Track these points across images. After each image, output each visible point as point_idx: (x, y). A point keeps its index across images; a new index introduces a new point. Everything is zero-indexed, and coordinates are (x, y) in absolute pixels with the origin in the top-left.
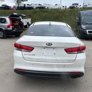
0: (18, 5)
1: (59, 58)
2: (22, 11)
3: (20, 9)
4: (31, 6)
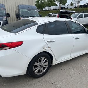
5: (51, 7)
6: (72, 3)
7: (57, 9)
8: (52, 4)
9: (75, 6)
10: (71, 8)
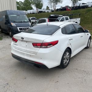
0: (74, 5)
1: (28, 50)
2: (76, 10)
3: (74, 9)
4: (86, 5)
5: (28, 10)
6: (47, 6)
7: (34, 13)
8: (29, 8)
9: (52, 10)
10: (48, 12)
